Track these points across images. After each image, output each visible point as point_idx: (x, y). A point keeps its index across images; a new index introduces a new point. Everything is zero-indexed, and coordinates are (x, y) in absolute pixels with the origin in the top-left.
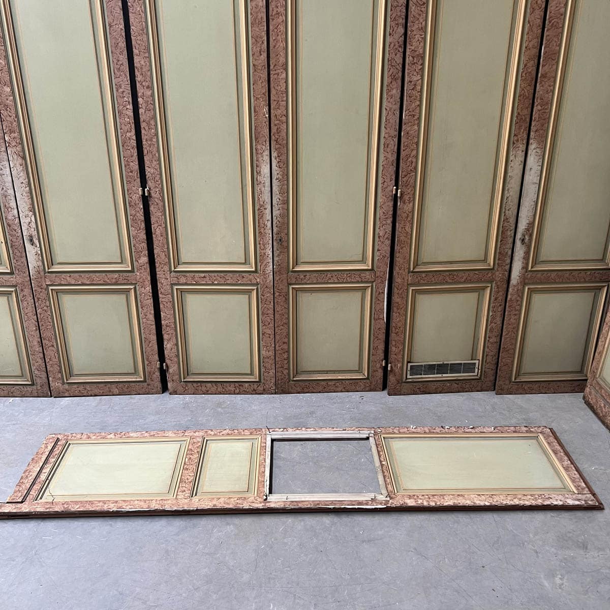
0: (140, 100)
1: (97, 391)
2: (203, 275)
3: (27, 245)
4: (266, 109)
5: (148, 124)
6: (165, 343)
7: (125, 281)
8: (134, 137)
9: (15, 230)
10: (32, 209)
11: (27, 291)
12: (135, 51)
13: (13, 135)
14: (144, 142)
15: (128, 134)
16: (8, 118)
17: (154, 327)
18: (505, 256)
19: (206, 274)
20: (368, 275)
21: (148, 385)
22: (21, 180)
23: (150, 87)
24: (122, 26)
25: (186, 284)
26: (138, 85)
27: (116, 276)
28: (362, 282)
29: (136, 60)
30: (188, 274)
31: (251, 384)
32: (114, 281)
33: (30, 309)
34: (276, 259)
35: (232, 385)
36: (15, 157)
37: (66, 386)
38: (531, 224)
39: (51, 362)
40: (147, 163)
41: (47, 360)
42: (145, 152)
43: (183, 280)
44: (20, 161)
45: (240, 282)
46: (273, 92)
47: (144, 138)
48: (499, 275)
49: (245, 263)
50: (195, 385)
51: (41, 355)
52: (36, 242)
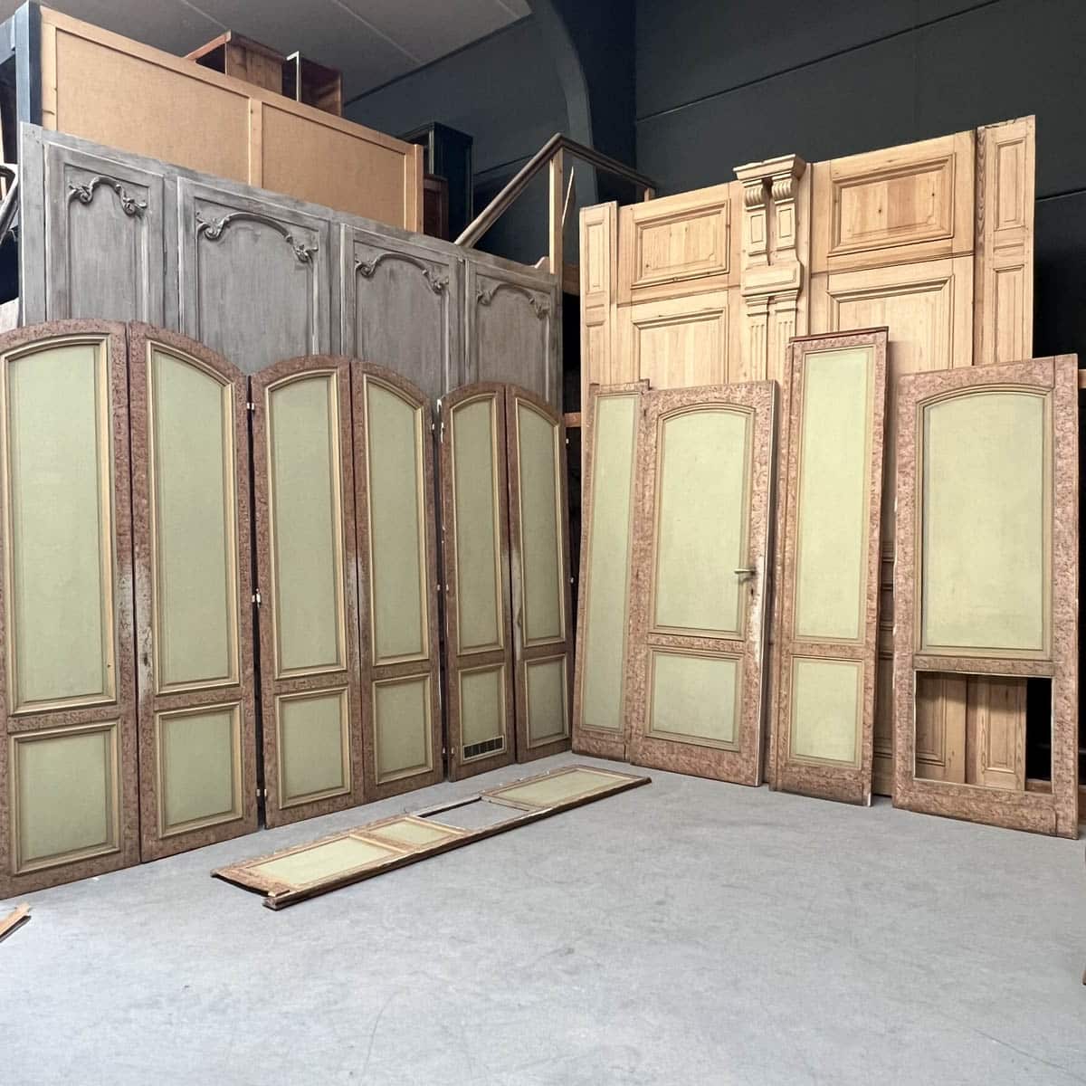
0: (258, 514)
1: (193, 843)
2: (302, 680)
3: (141, 665)
4: (353, 523)
5: (263, 535)
6: (266, 764)
7: (232, 698)
8: (250, 548)
9: (128, 650)
10: (151, 625)
11: (131, 723)
12: (256, 473)
13: (143, 546)
14: (258, 552)
15: (245, 545)
16: (142, 530)
17: (254, 747)
18: (510, 638)
19: (305, 680)
20: (427, 666)
21: (246, 822)
22: (145, 592)
23: (266, 503)
24: (248, 452)
25: (287, 693)
26: (257, 500)
27: (224, 692)
28: (424, 672)
29: (256, 479)
30: (289, 681)
31: (343, 797)
32: (221, 697)
33: (132, 745)
34: (362, 656)
35: (327, 803)
36: (142, 568)
37: (161, 844)
38: (521, 610)
39: (147, 814)
40: (259, 573)
41: (142, 810)
42: (259, 561)
43: (285, 689)
44: (146, 572)
45: (334, 684)
46: (358, 509)
47: (258, 548)
48: (508, 654)
49: (337, 664)
50: (292, 810)
51: (136, 806)
52: (150, 660)
